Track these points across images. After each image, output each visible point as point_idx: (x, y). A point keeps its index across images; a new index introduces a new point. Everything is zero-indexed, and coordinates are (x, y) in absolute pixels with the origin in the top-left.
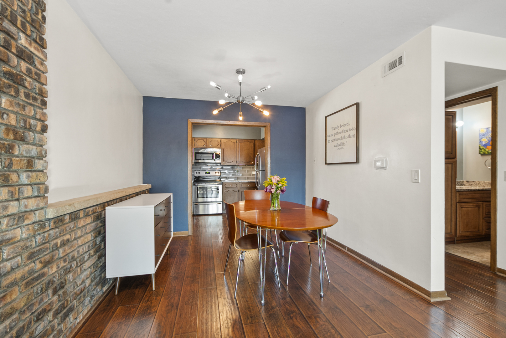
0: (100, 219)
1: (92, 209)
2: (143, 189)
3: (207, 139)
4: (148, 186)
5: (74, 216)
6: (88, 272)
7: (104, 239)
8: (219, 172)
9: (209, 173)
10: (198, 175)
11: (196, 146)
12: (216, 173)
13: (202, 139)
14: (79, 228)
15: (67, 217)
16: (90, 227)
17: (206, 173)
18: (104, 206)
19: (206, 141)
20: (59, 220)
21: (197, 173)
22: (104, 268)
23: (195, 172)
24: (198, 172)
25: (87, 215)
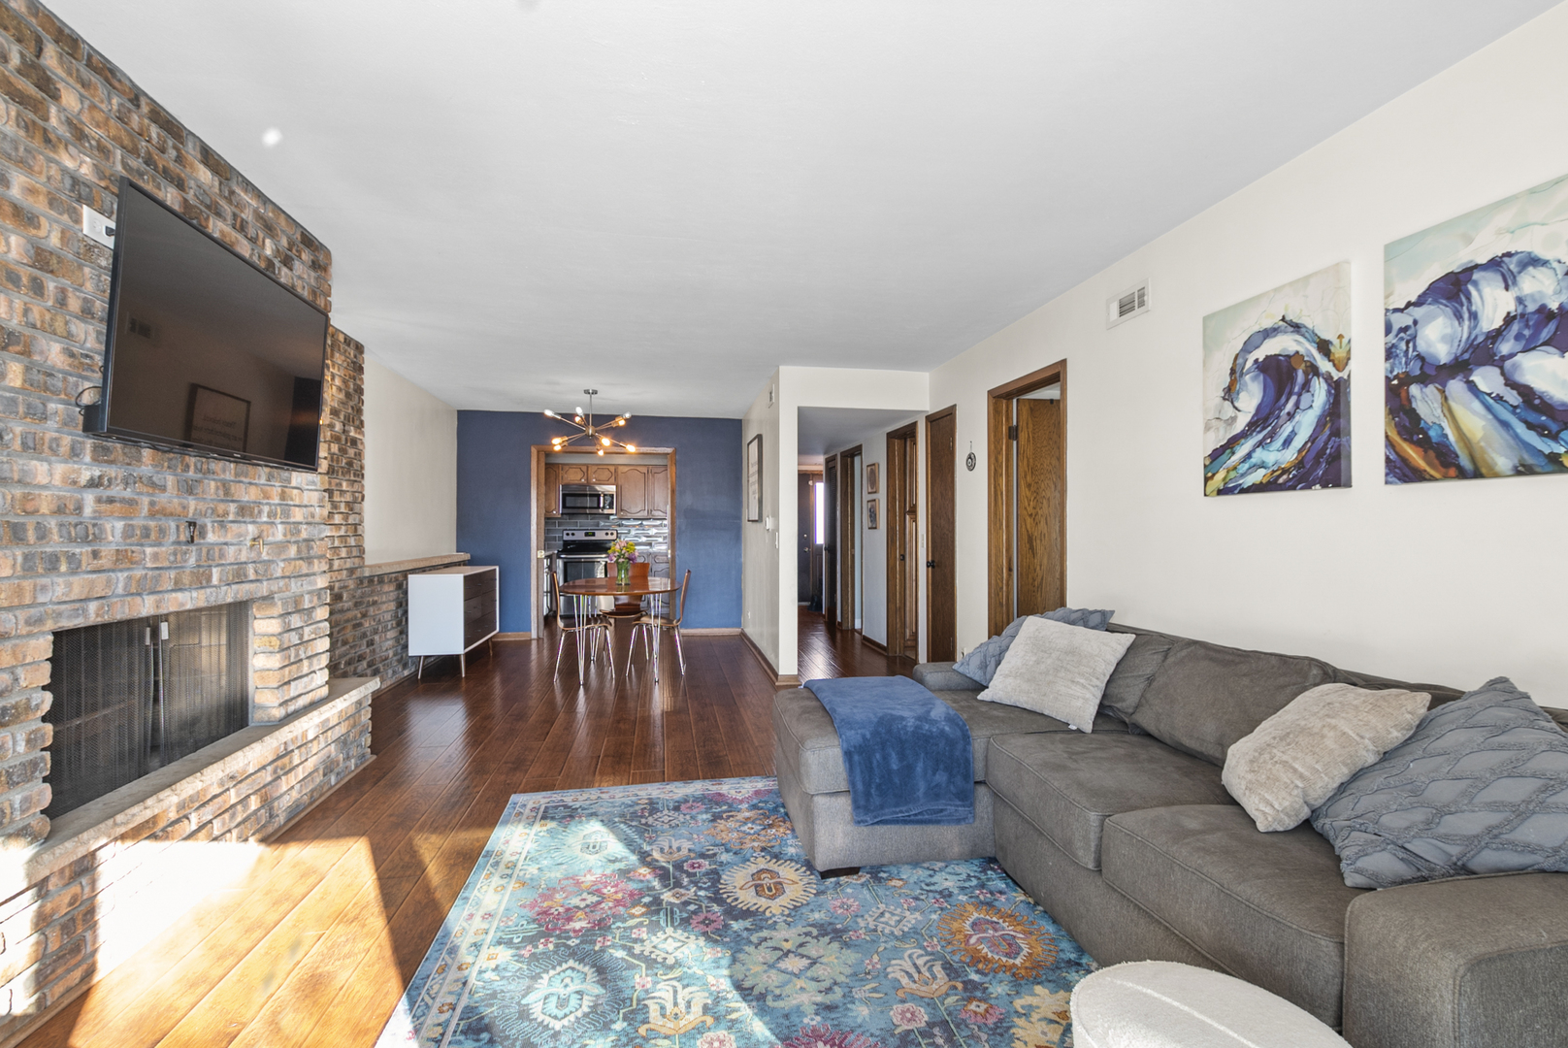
0: (402, 589)
1: (394, 575)
2: (456, 560)
3: (587, 466)
4: (466, 556)
5: (381, 579)
6: (390, 643)
7: (406, 612)
8: (615, 532)
9: (594, 534)
10: (570, 538)
11: (565, 482)
12: (607, 534)
13: (578, 466)
14: (384, 593)
15: (376, 579)
16: (393, 596)
17: (587, 535)
18: (405, 574)
19: (585, 470)
20: (371, 579)
21: (568, 534)
22: (406, 647)
23: (565, 532)
24: (570, 532)
25: (390, 581)
